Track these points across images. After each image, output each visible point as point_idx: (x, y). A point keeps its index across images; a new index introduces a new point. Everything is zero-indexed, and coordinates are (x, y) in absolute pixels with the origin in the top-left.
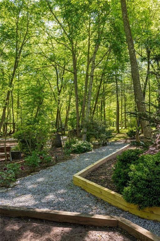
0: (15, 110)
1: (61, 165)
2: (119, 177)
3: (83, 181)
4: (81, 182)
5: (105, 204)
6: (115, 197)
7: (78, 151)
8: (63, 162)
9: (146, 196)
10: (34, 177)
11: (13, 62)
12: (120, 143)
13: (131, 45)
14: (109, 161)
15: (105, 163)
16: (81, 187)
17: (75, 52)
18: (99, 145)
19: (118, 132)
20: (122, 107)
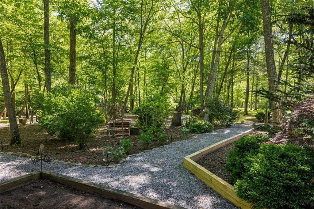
0: (141, 87)
1: (176, 145)
2: (234, 165)
3: (193, 164)
4: (191, 166)
5: (215, 194)
6: (226, 189)
7: (197, 131)
8: (178, 142)
9: (263, 196)
10: (145, 155)
11: (138, 38)
12: (246, 126)
13: (266, 10)
14: (228, 144)
15: (223, 147)
16: (190, 171)
17: (203, 26)
18: (222, 126)
19: (246, 113)
20: (253, 86)
